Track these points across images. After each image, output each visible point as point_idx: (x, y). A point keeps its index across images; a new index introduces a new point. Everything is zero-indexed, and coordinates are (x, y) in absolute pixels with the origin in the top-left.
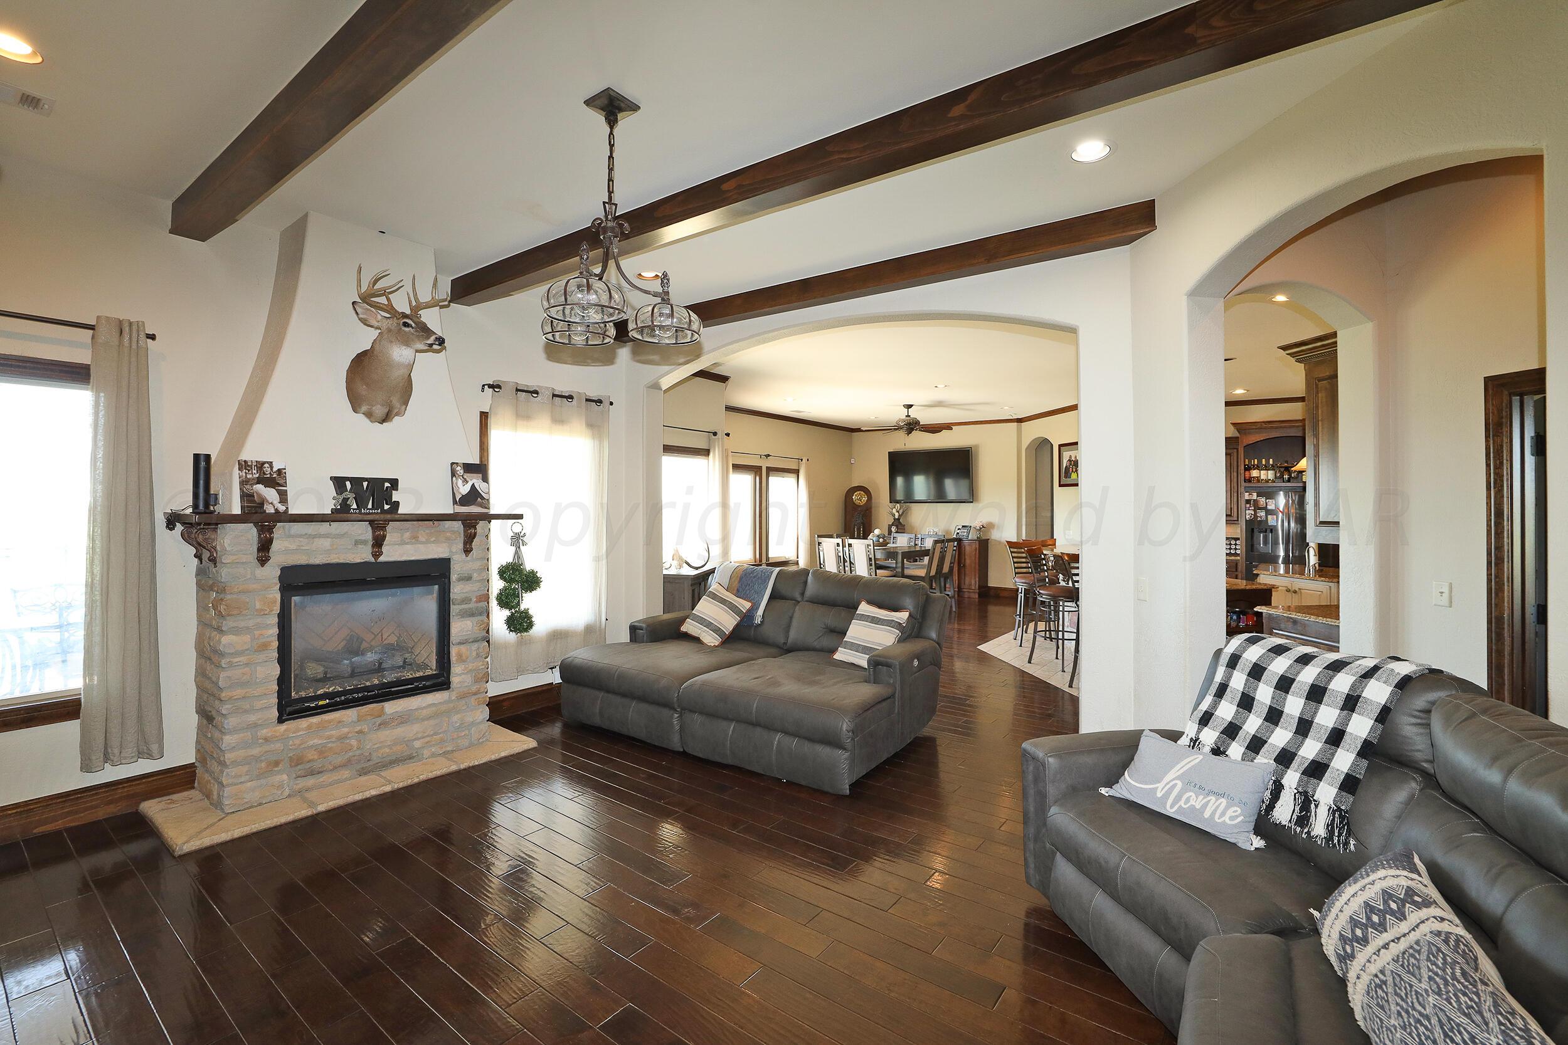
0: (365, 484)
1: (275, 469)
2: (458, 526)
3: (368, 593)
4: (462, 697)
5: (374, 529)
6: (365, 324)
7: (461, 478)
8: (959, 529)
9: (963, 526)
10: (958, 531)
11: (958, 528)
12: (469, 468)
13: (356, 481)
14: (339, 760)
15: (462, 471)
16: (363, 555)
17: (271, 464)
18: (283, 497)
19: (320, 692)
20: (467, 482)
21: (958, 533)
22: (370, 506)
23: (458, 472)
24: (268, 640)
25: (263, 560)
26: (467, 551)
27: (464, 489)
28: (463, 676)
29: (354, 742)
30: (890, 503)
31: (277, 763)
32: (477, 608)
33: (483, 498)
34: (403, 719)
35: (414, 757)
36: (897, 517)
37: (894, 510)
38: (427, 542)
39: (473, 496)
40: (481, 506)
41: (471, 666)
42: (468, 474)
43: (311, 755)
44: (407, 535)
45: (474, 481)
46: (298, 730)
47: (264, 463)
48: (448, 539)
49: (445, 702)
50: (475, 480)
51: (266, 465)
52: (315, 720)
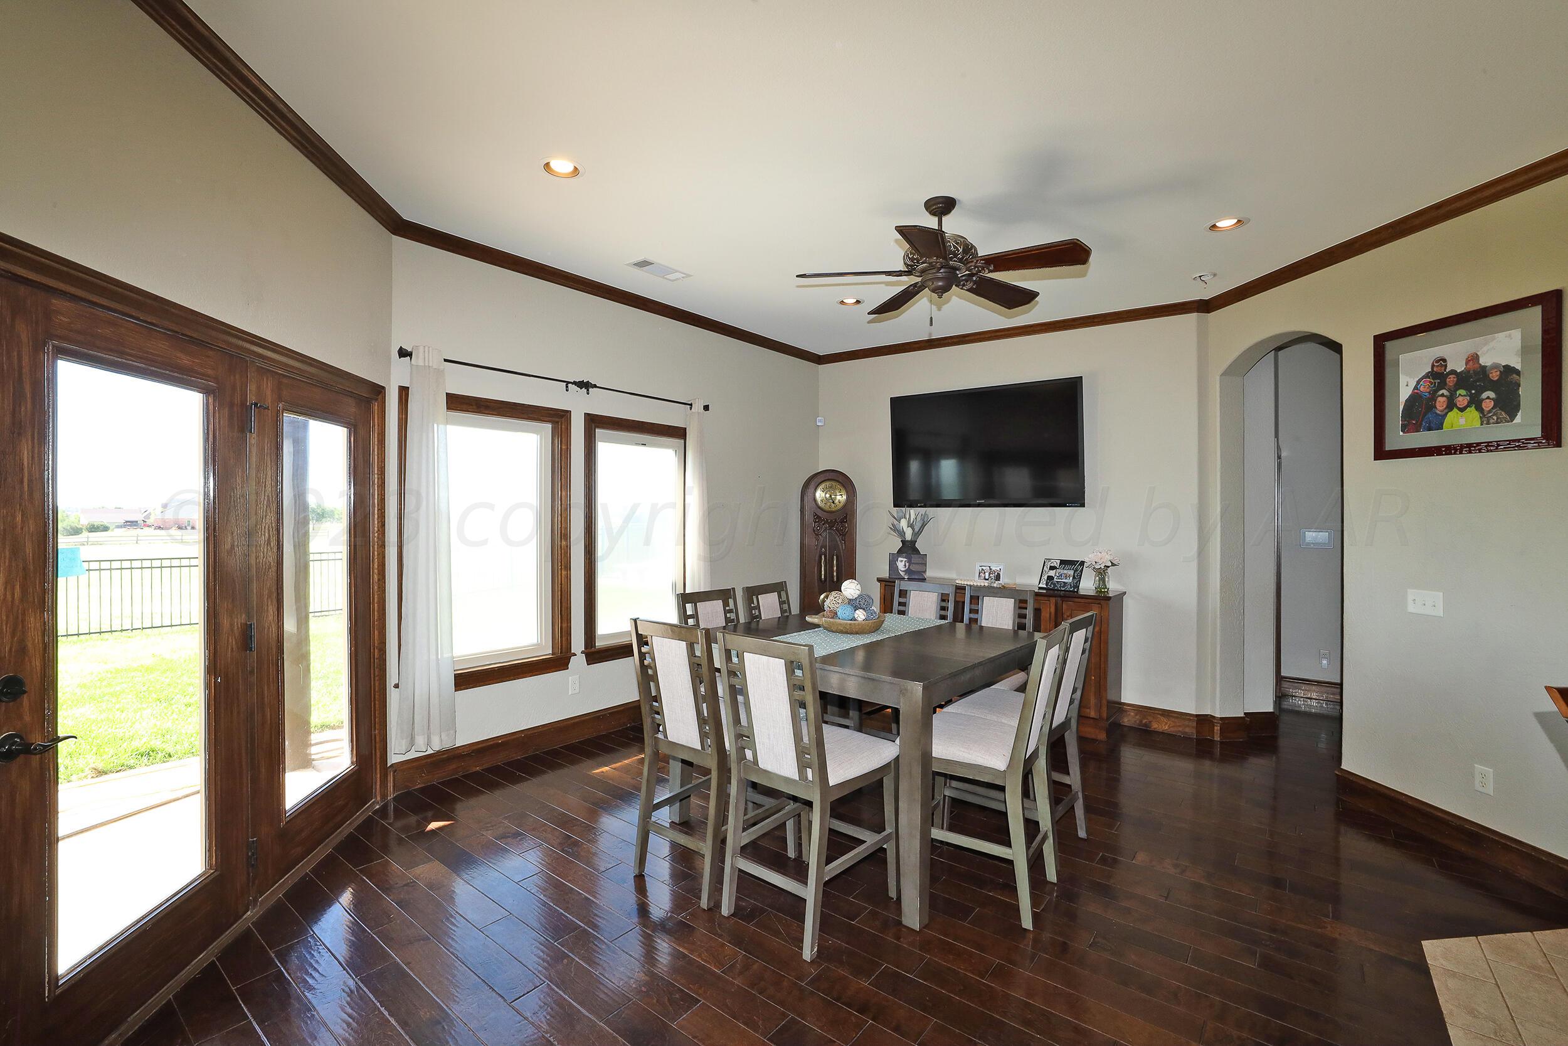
8: (1052, 568)
9: (1063, 562)
10: (1052, 573)
11: (1049, 564)
21: (1050, 578)
30: (895, 506)
36: (908, 537)
37: (904, 523)
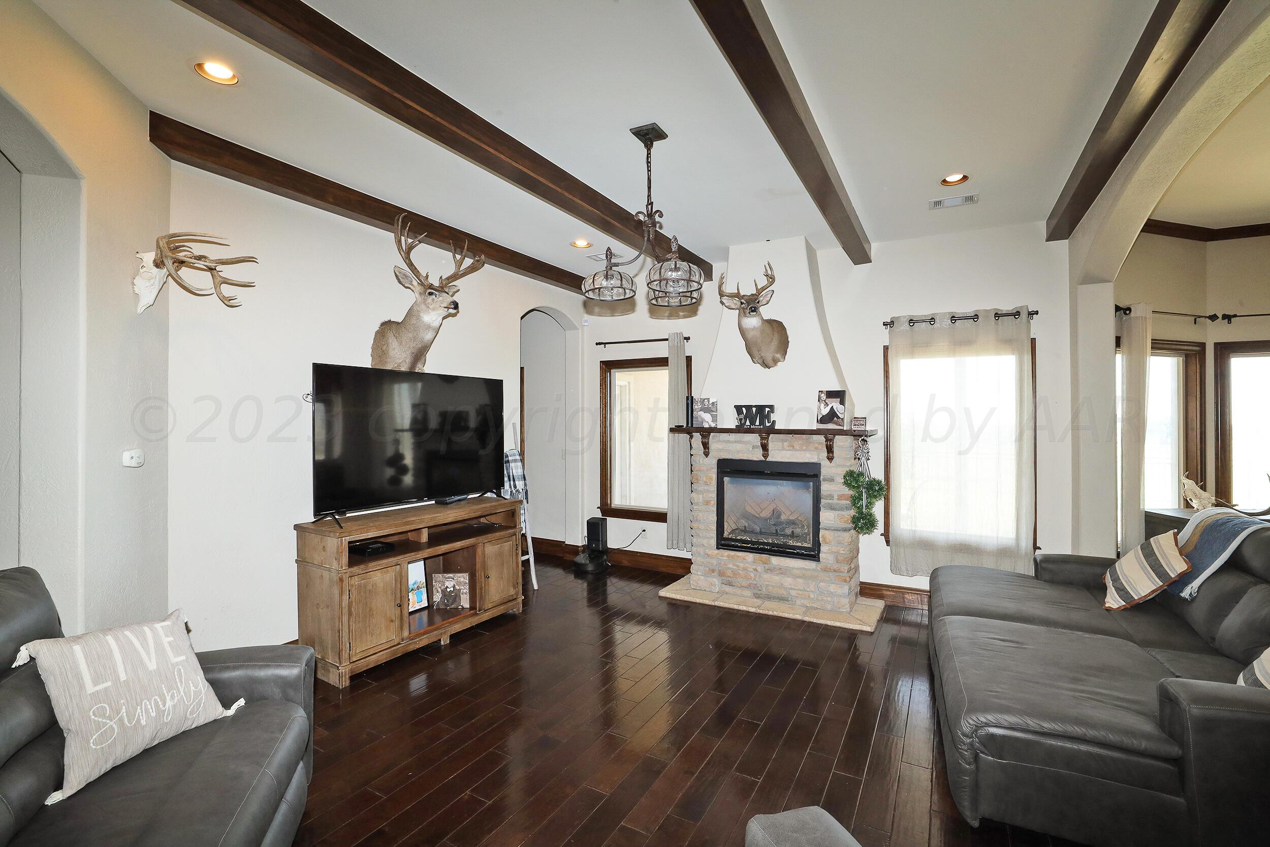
0: (754, 409)
1: (710, 403)
2: (822, 438)
3: (765, 481)
4: (826, 570)
5: (762, 438)
6: (729, 309)
7: (824, 402)
12: (831, 394)
13: (749, 408)
14: (744, 583)
15: (825, 397)
16: (757, 455)
17: (708, 399)
18: (715, 418)
19: (739, 538)
20: (828, 405)
22: (757, 423)
23: (822, 398)
24: (710, 499)
25: (707, 454)
26: (830, 459)
27: (825, 411)
28: (828, 555)
29: (752, 575)
31: (713, 571)
32: (837, 504)
33: (838, 417)
34: (782, 571)
35: (789, 601)
38: (801, 450)
39: (832, 416)
40: (836, 423)
41: (834, 549)
42: (829, 399)
43: (729, 573)
44: (786, 444)
45: (833, 404)
46: (722, 556)
47: (705, 399)
48: (816, 448)
49: (814, 570)
50: (835, 404)
51: (706, 400)
52: (732, 553)
